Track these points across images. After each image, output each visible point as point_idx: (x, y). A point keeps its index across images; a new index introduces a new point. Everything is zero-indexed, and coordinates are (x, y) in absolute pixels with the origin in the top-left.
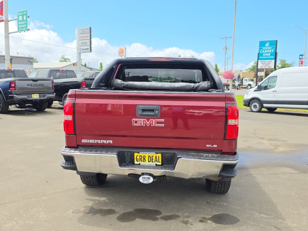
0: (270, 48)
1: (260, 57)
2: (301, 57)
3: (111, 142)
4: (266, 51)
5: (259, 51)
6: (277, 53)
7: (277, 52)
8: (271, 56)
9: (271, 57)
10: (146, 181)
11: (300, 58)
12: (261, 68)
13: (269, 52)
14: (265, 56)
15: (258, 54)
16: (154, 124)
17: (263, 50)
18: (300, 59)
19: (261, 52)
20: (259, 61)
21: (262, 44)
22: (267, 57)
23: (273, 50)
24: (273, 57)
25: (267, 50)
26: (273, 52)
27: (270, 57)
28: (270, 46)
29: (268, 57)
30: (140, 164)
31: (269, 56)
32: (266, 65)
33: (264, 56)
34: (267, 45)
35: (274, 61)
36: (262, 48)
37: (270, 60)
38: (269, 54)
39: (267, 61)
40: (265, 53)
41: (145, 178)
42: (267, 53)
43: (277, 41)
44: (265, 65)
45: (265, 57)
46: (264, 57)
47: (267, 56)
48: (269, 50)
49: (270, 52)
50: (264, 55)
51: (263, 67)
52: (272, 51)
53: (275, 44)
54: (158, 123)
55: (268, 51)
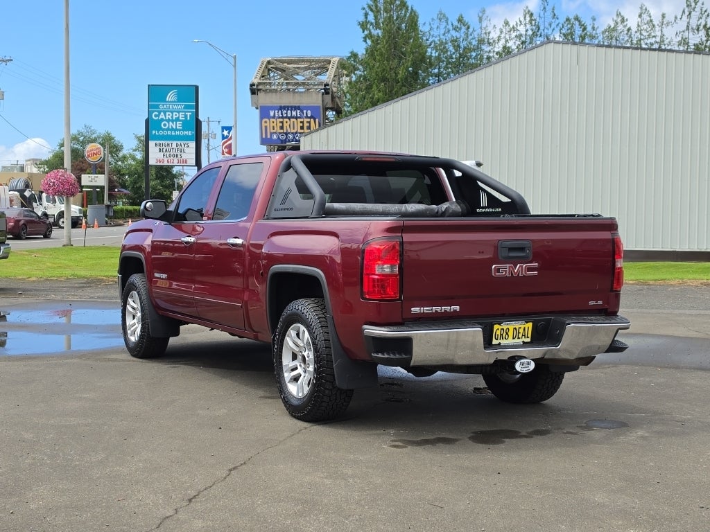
0: (181, 106)
1: (154, 132)
2: (226, 133)
3: (458, 308)
4: (169, 116)
5: (150, 113)
6: (201, 122)
7: (200, 118)
8: (183, 130)
9: (186, 133)
10: (525, 369)
11: (223, 135)
12: (159, 164)
13: (177, 119)
14: (168, 129)
15: (147, 122)
16: (524, 273)
17: (160, 113)
18: (223, 137)
19: (156, 116)
20: (152, 144)
21: (156, 93)
22: (173, 134)
23: (189, 114)
24: (190, 133)
25: (172, 112)
26: (188, 118)
27: (182, 133)
28: (180, 99)
29: (177, 133)
30: (500, 344)
31: (180, 130)
32: (174, 156)
33: (163, 130)
34: (171, 96)
35: (193, 144)
36: (157, 107)
37: (182, 143)
38: (179, 125)
39: (175, 143)
40: (168, 121)
41: (523, 364)
42: (173, 121)
43: (197, 88)
44: (170, 156)
45: (169, 133)
46: (165, 133)
47: (172, 129)
48: (179, 112)
49: (180, 118)
50: (165, 125)
51: (163, 161)
52: (186, 116)
53: (191, 94)
54: (530, 269)
55: (175, 115)
